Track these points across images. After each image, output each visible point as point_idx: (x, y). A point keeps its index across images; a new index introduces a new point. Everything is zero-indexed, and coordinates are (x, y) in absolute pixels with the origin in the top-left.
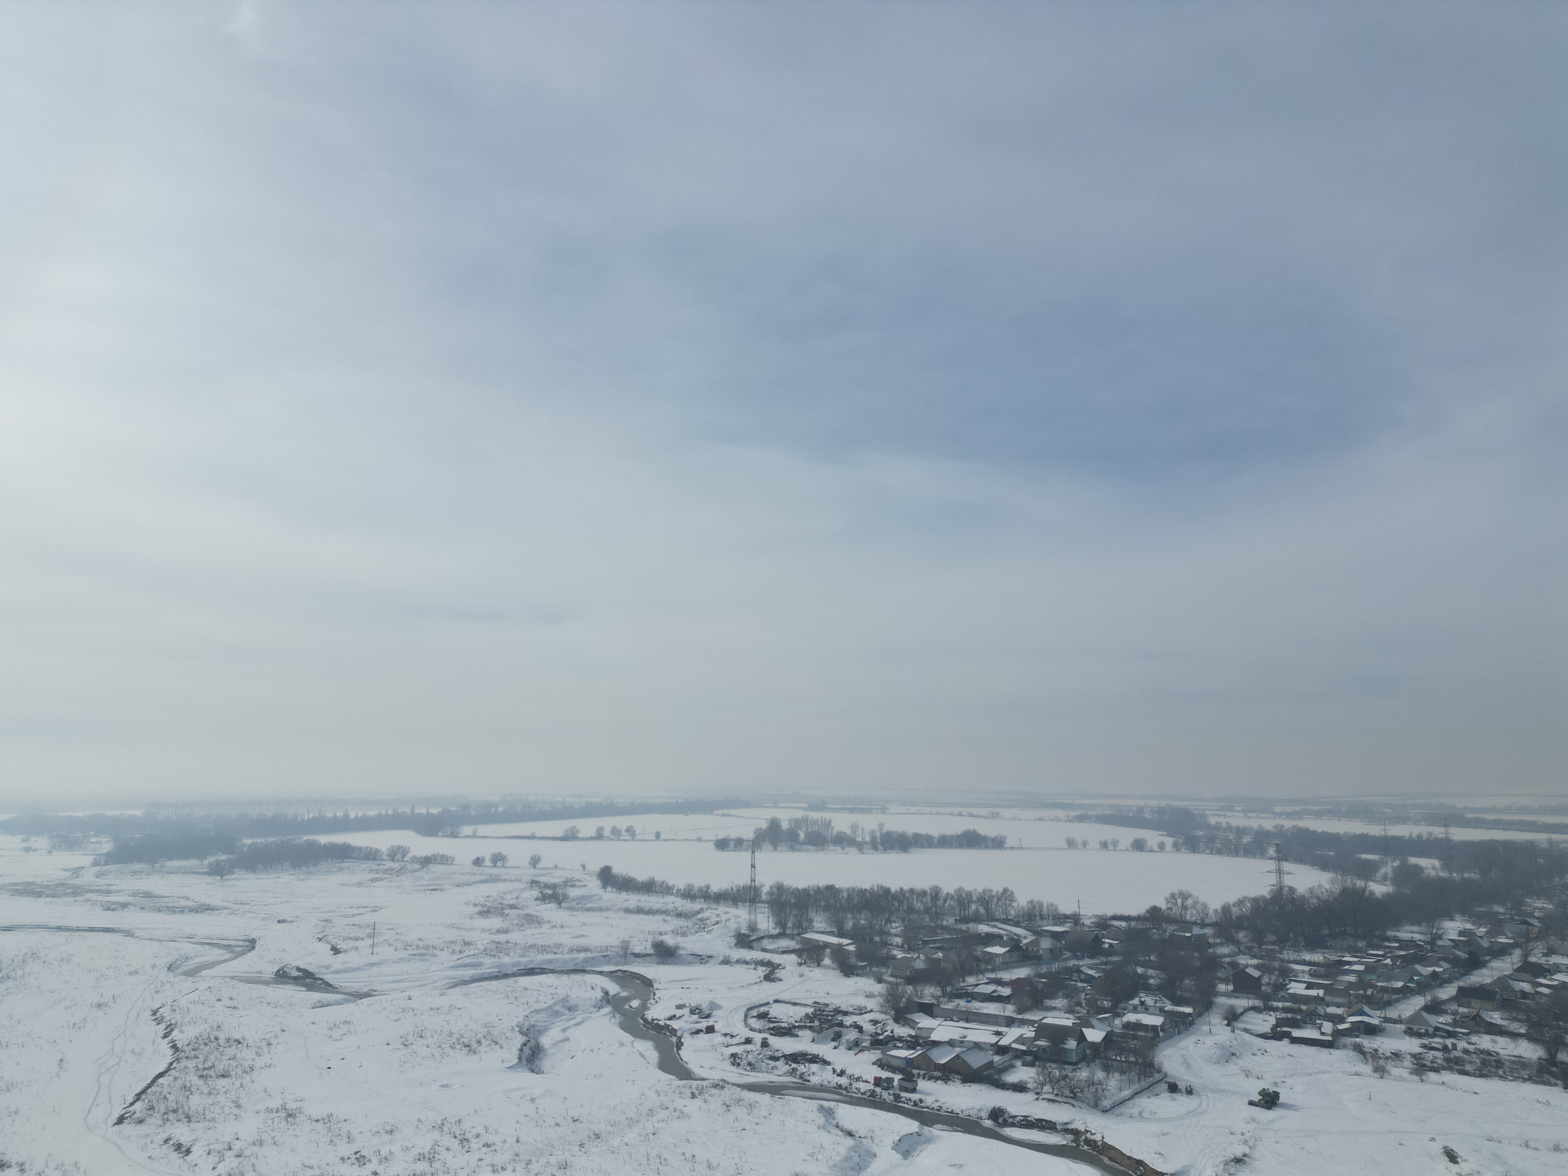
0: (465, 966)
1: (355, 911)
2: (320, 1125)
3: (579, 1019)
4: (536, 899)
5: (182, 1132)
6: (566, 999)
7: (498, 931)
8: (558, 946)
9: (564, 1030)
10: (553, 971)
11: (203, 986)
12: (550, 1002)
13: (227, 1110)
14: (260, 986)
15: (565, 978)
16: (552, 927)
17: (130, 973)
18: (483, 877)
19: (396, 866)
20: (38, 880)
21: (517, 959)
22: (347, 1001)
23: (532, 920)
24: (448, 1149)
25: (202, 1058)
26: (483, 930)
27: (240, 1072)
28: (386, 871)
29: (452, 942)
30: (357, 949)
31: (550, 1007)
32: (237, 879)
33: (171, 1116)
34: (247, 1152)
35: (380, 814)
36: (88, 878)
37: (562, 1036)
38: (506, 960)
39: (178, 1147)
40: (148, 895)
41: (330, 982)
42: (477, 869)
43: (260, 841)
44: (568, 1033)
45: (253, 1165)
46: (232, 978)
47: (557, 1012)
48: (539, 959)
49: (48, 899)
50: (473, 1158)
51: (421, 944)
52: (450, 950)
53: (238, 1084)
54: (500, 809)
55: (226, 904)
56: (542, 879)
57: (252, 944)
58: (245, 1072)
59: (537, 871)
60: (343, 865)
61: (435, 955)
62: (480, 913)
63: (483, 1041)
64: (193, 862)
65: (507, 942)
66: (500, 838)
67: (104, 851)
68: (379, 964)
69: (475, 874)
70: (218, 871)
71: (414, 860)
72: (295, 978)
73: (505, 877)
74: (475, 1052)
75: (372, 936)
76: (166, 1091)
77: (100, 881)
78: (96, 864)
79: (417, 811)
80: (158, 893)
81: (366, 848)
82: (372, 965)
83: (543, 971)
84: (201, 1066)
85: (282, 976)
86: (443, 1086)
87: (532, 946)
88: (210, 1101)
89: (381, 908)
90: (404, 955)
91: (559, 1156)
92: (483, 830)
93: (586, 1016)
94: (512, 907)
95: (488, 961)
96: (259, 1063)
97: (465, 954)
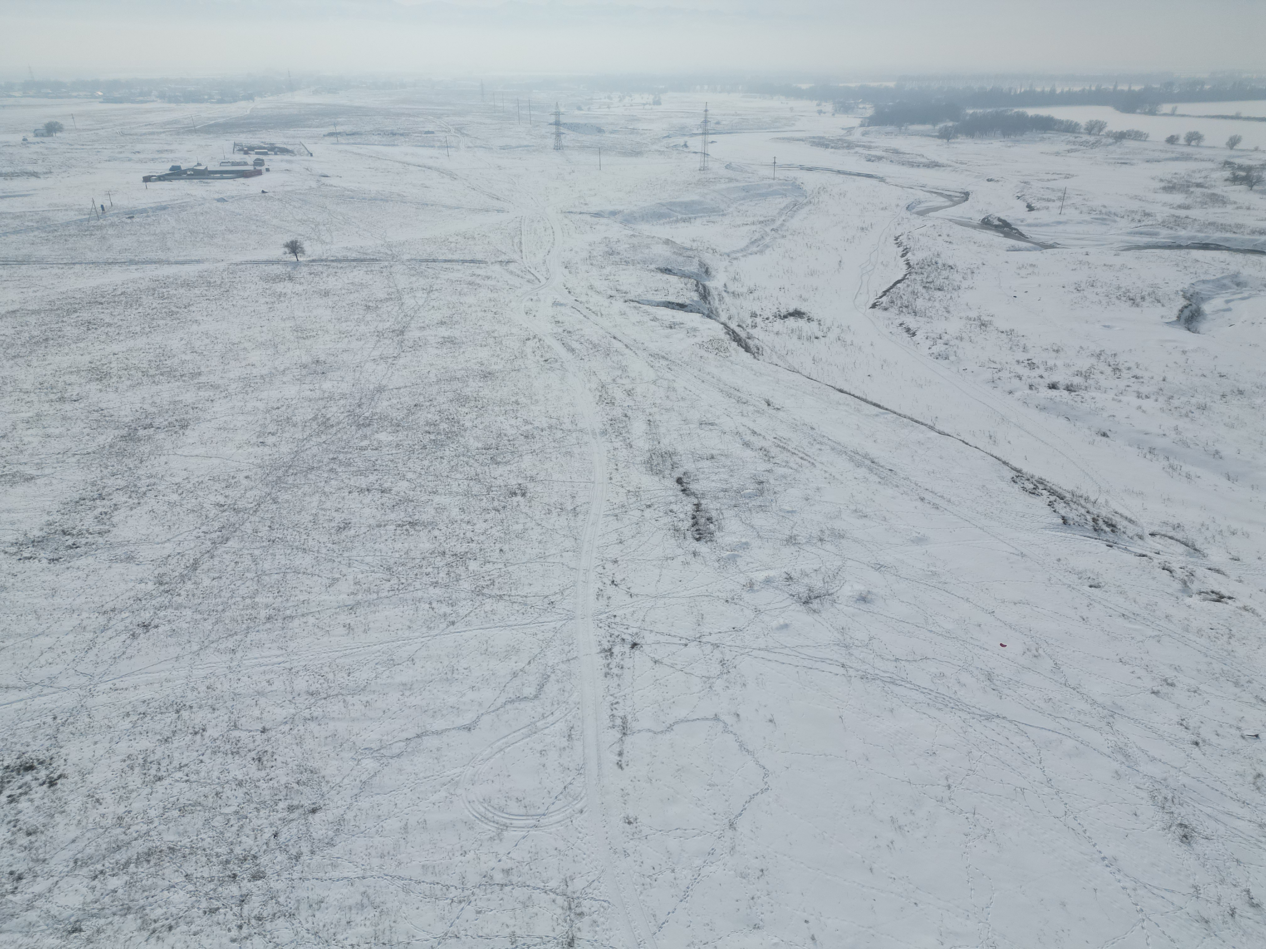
0: (1141, 233)
1: (1050, 177)
2: (1004, 335)
3: (1246, 294)
4: (1226, 180)
5: (911, 321)
6: (1236, 275)
7: (1180, 207)
8: (1239, 226)
9: (1228, 302)
10: (1228, 249)
11: (930, 223)
12: (1219, 276)
13: (940, 313)
14: (970, 229)
15: (1240, 257)
16: (1237, 208)
17: (882, 209)
18: (1173, 155)
19: (1092, 139)
20: (827, 136)
21: (1193, 233)
22: (1035, 249)
23: (1217, 200)
24: (1102, 373)
25: (925, 275)
26: (1165, 204)
27: (950, 289)
28: (1081, 144)
29: (1133, 212)
30: (1047, 208)
31: (1218, 280)
32: (959, 143)
33: (904, 310)
34: (951, 343)
35: (1084, 90)
36: (857, 136)
37: (1225, 306)
38: (1183, 233)
39: (908, 330)
40: (896, 152)
41: (1023, 232)
42: (1169, 147)
43: (979, 111)
44: (1231, 305)
45: (955, 352)
46: (950, 220)
47: (1224, 285)
48: (1216, 236)
49: (833, 150)
50: (1122, 384)
51: (1104, 210)
52: (1130, 218)
53: (949, 296)
54: (1207, 87)
55: (949, 163)
56: (1237, 161)
57: (966, 196)
58: (953, 289)
59: (1233, 153)
60: (1045, 136)
61: (1115, 221)
62: (1164, 188)
63: (1147, 297)
64: (928, 127)
65: (1187, 217)
66: (1200, 117)
67: (868, 115)
68: (1065, 223)
69: (1166, 152)
70: (946, 135)
71: (1108, 135)
72: (996, 227)
73: (1197, 156)
74: (1138, 305)
75: (1062, 199)
76: (902, 293)
77: (865, 139)
78: (862, 125)
79: (1119, 88)
80: (902, 150)
81: (1067, 121)
82: (1059, 223)
83: (1217, 247)
84: (925, 280)
85: (986, 224)
86: (1105, 326)
87: (1210, 224)
88: (930, 304)
89: (1073, 176)
90: (1087, 218)
91: (1199, 399)
92: (1183, 108)
93: (1254, 293)
94: (1199, 185)
95: (1164, 232)
96: (965, 284)
97: (1143, 224)
